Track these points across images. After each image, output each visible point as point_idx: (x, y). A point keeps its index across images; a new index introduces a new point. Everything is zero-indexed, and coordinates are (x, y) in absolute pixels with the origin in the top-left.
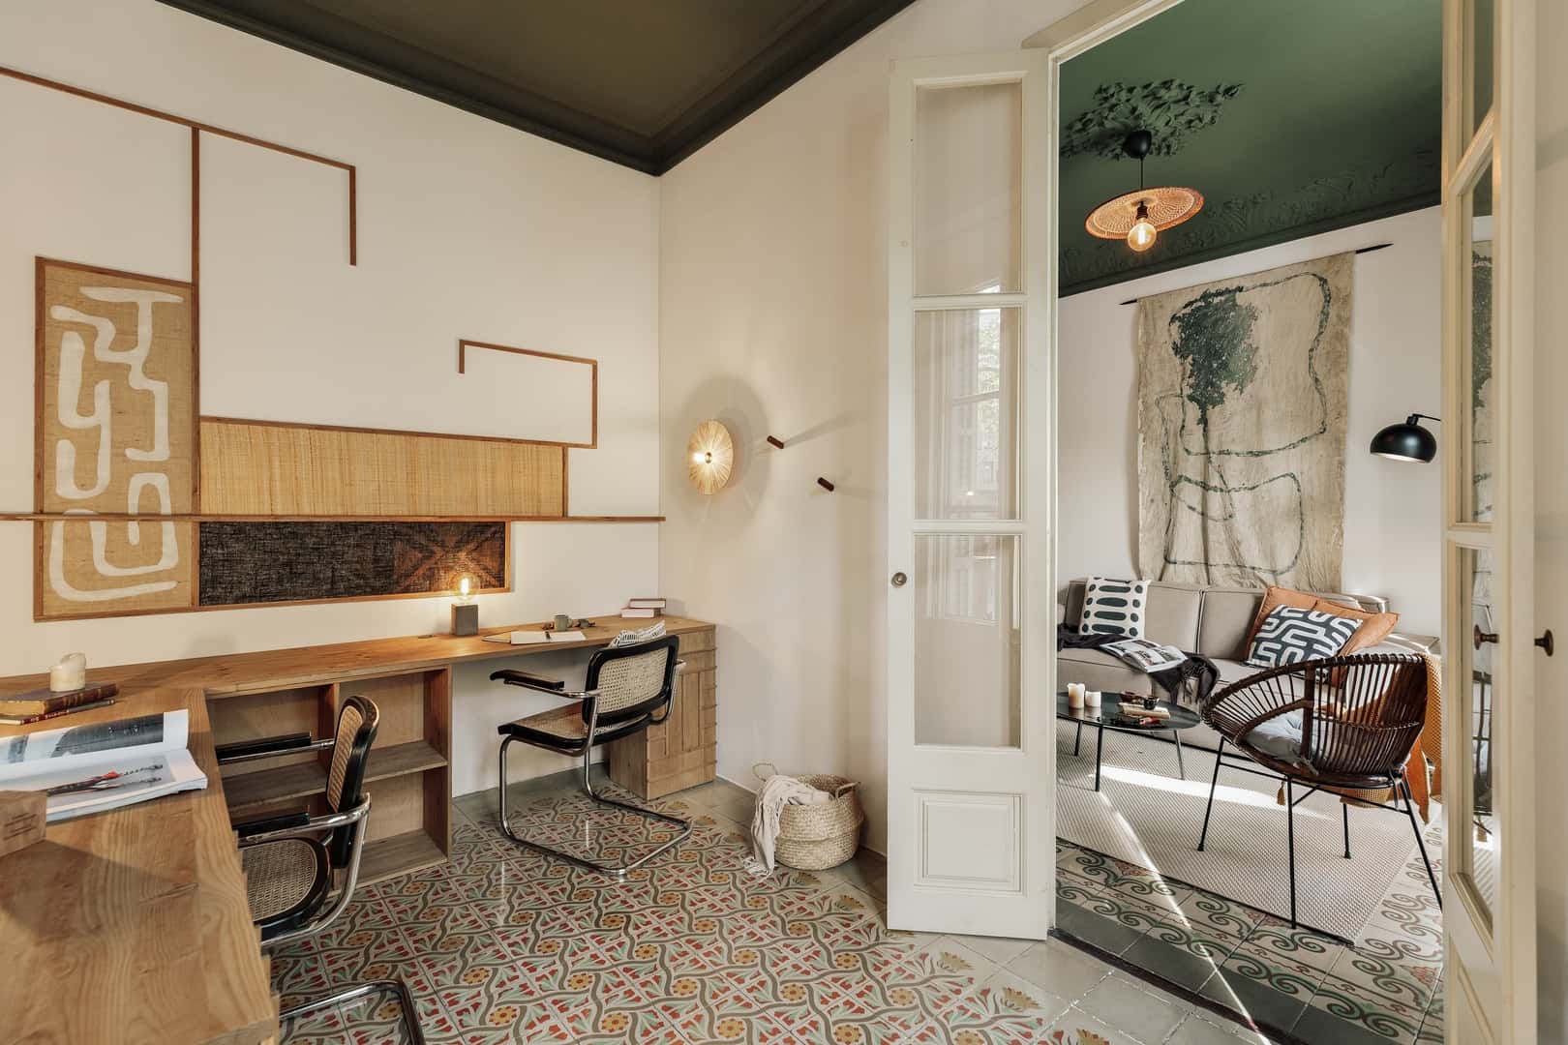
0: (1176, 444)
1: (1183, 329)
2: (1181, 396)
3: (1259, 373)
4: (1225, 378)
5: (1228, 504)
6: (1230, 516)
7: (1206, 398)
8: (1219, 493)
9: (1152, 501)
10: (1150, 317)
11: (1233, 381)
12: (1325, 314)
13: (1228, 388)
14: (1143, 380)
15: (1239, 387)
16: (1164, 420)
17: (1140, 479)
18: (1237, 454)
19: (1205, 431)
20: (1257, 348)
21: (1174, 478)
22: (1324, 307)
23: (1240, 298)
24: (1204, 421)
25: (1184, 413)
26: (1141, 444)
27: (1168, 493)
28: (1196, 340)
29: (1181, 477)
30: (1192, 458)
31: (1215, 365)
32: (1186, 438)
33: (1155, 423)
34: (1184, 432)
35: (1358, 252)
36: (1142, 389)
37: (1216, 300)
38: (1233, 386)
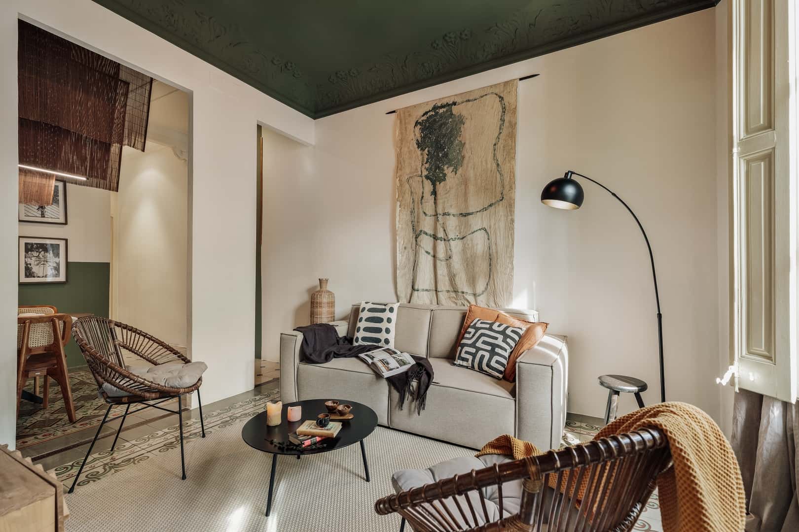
0: (419, 209)
1: (422, 130)
2: (421, 176)
3: (465, 161)
4: (447, 163)
5: (448, 249)
6: (450, 258)
7: (436, 177)
8: (443, 242)
9: (405, 248)
10: (403, 122)
11: (451, 166)
12: (503, 120)
13: (448, 170)
14: (400, 165)
15: (455, 170)
16: (412, 192)
17: (398, 233)
18: (453, 215)
19: (435, 199)
20: (465, 143)
21: (418, 232)
22: (502, 116)
23: (455, 110)
24: (434, 193)
25: (423, 188)
26: (398, 209)
27: (414, 241)
28: (430, 138)
29: (421, 231)
30: (428, 218)
31: (441, 155)
32: (424, 204)
33: (407, 195)
34: (423, 201)
35: (521, 79)
36: (399, 171)
37: (441, 111)
38: (451, 169)
